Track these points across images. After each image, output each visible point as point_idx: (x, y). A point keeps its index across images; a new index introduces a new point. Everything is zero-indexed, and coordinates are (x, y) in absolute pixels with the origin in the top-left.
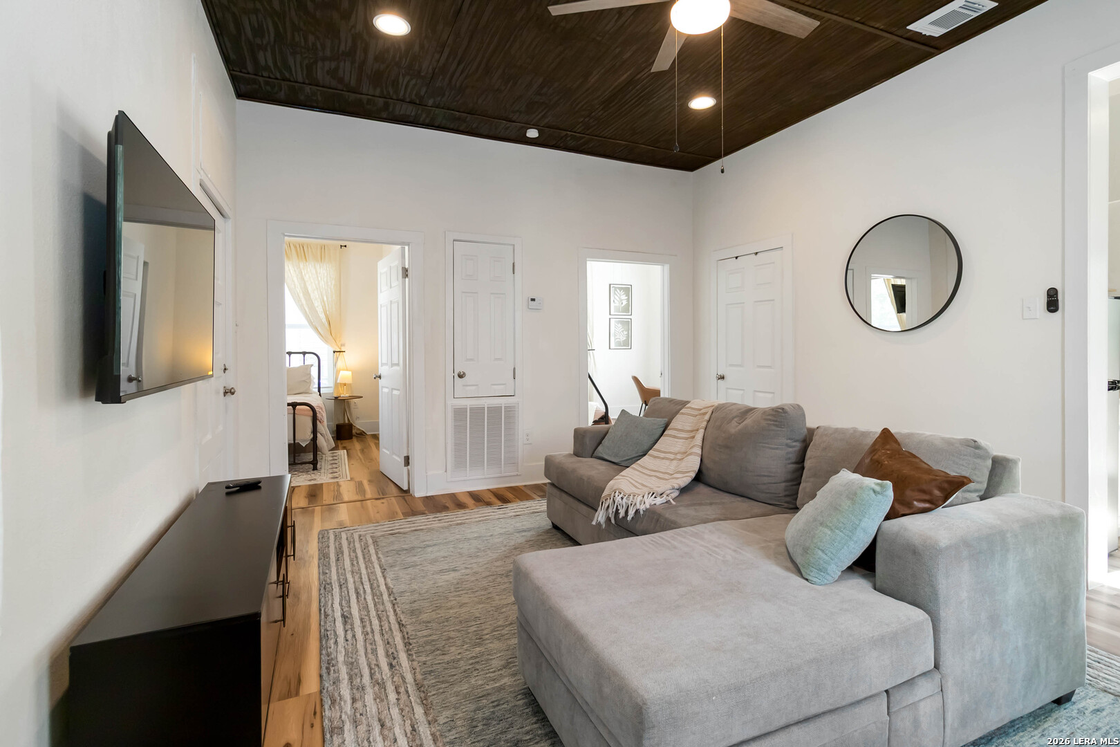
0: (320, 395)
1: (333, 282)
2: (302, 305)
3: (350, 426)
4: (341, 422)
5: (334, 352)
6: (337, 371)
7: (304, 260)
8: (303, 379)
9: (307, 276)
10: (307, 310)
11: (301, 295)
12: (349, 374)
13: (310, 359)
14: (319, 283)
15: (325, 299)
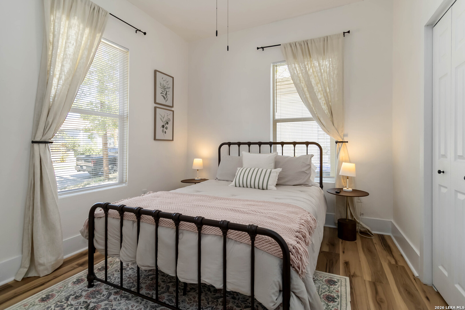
0: (321, 186)
1: (336, 72)
2: (306, 97)
3: (354, 223)
4: (344, 217)
5: (337, 142)
6: (339, 162)
7: (308, 57)
8: (304, 169)
9: (311, 71)
10: (311, 103)
11: (305, 89)
12: (352, 166)
13: (313, 150)
14: (322, 75)
15: (328, 90)
